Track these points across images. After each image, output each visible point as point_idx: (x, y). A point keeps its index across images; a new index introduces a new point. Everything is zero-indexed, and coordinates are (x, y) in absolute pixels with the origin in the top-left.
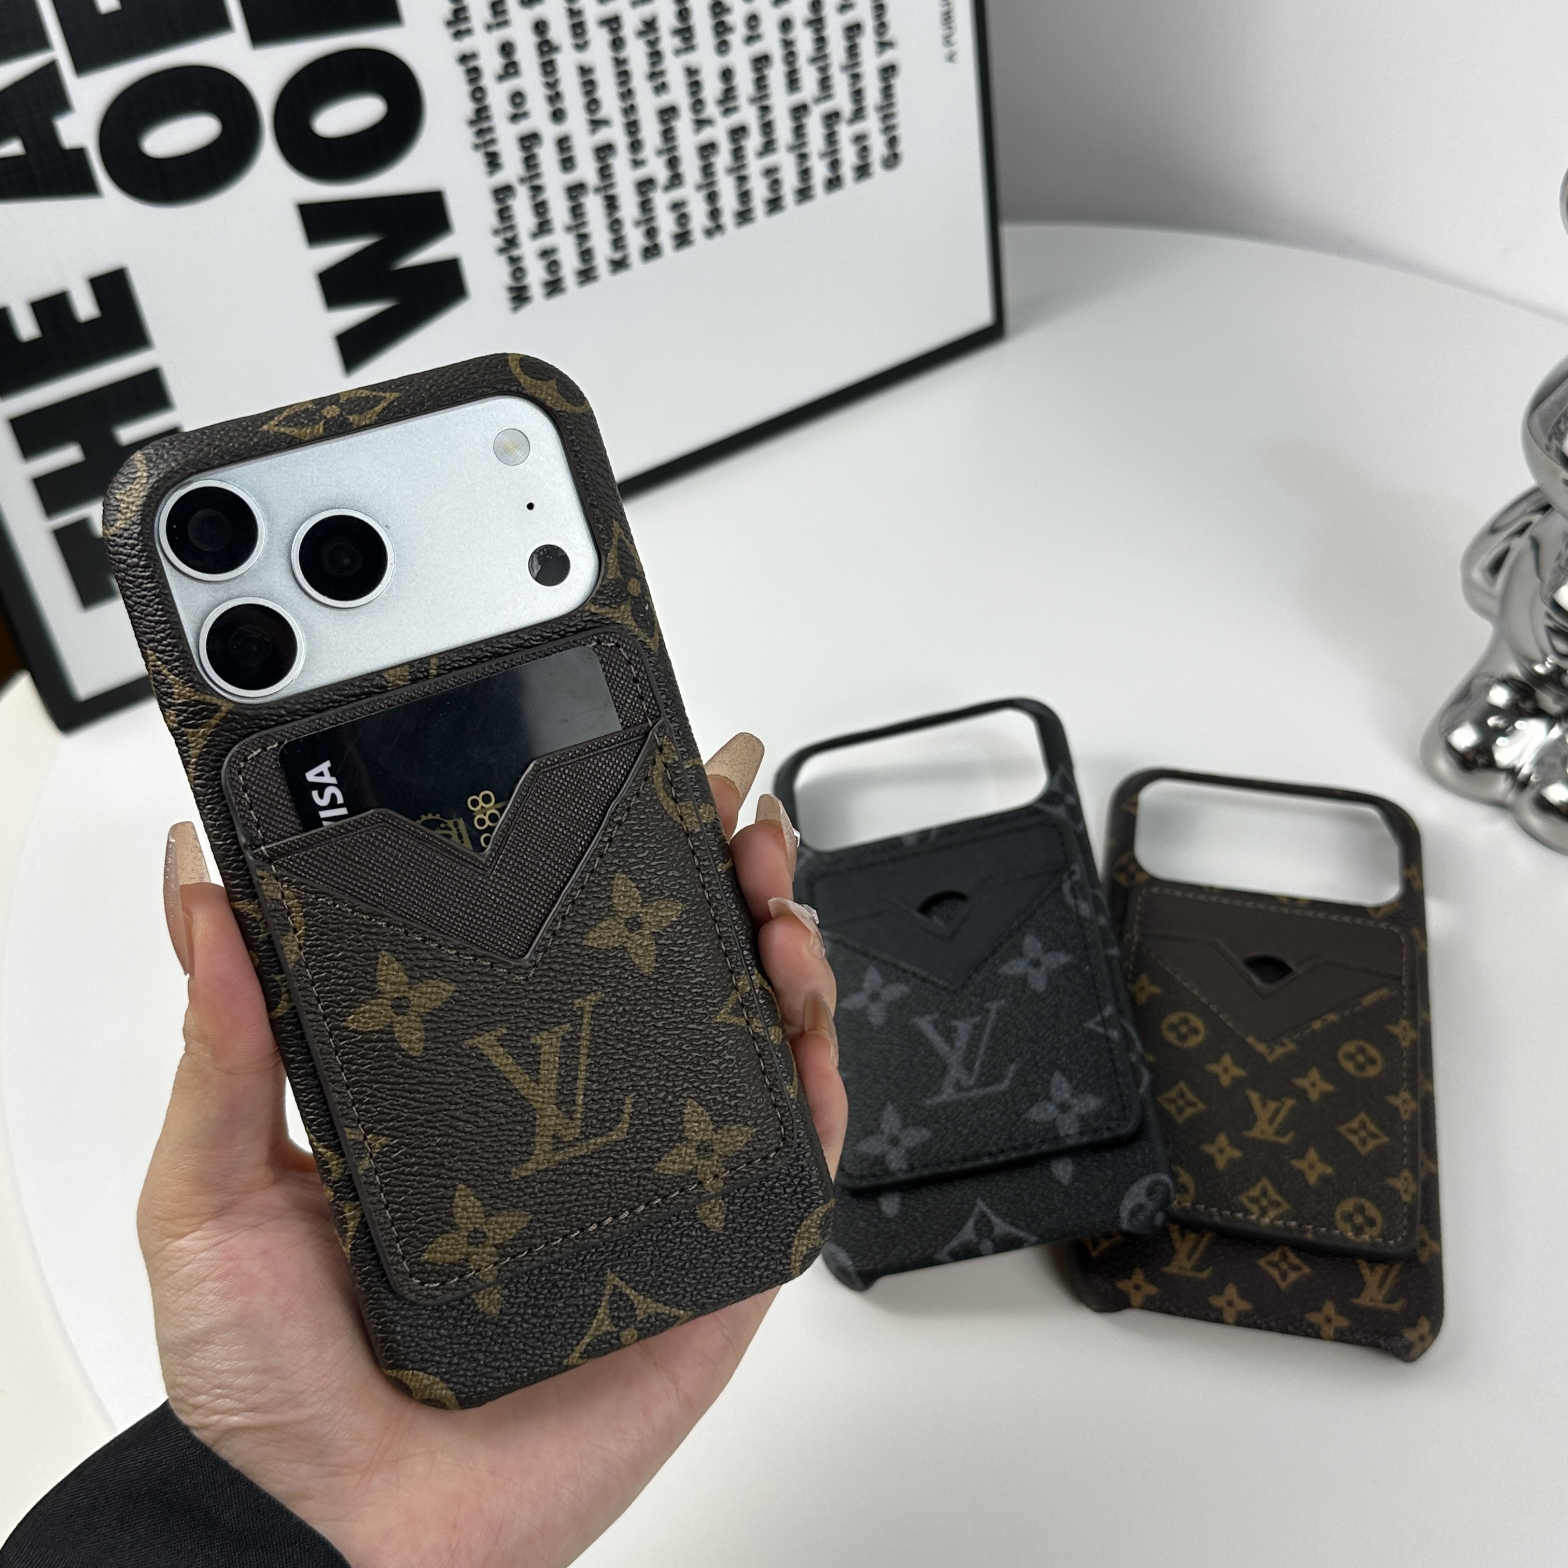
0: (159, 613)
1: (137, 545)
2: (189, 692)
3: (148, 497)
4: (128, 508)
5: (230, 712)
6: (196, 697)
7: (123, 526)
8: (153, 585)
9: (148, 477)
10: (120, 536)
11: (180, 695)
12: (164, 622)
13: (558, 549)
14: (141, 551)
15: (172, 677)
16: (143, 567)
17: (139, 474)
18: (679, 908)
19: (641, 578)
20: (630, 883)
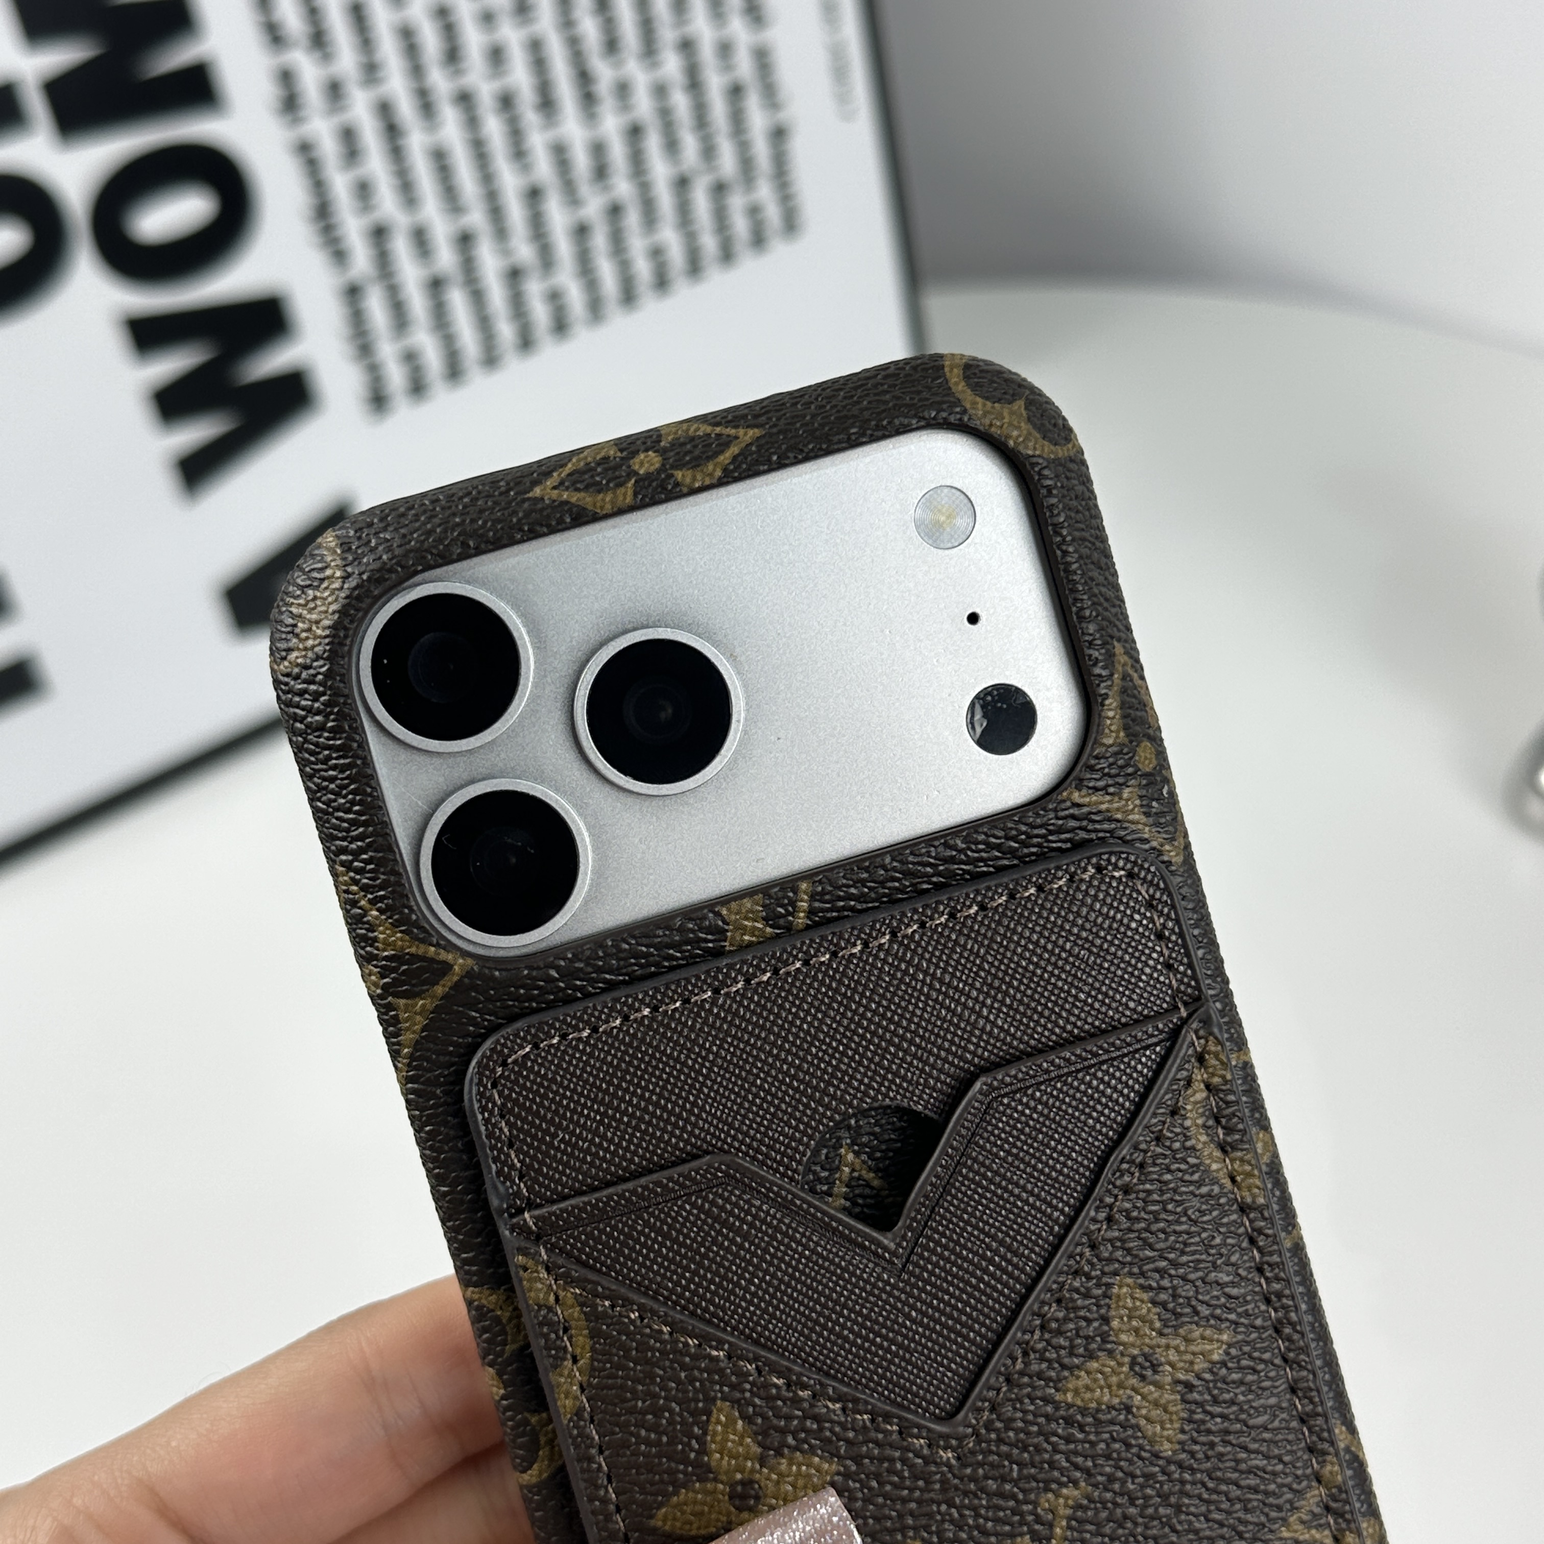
0: (357, 808)
1: (324, 694)
2: (401, 939)
3: (343, 612)
4: (309, 630)
5: (469, 974)
6: (413, 950)
7: (300, 661)
8: (347, 761)
9: (345, 578)
10: (297, 677)
11: (387, 944)
12: (365, 824)
13: (1018, 691)
14: (326, 704)
15: (375, 913)
16: (331, 730)
17: (328, 572)
18: (1225, 1337)
19: (1156, 740)
20: (1138, 1293)
